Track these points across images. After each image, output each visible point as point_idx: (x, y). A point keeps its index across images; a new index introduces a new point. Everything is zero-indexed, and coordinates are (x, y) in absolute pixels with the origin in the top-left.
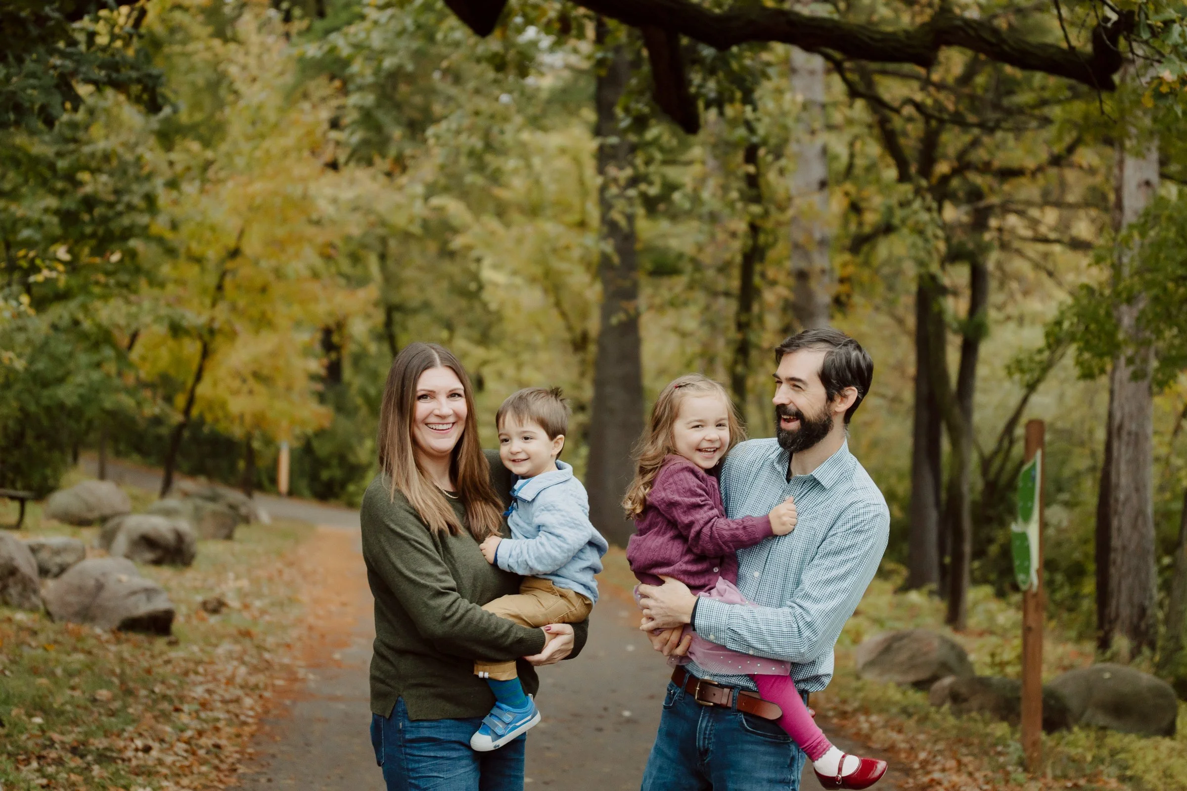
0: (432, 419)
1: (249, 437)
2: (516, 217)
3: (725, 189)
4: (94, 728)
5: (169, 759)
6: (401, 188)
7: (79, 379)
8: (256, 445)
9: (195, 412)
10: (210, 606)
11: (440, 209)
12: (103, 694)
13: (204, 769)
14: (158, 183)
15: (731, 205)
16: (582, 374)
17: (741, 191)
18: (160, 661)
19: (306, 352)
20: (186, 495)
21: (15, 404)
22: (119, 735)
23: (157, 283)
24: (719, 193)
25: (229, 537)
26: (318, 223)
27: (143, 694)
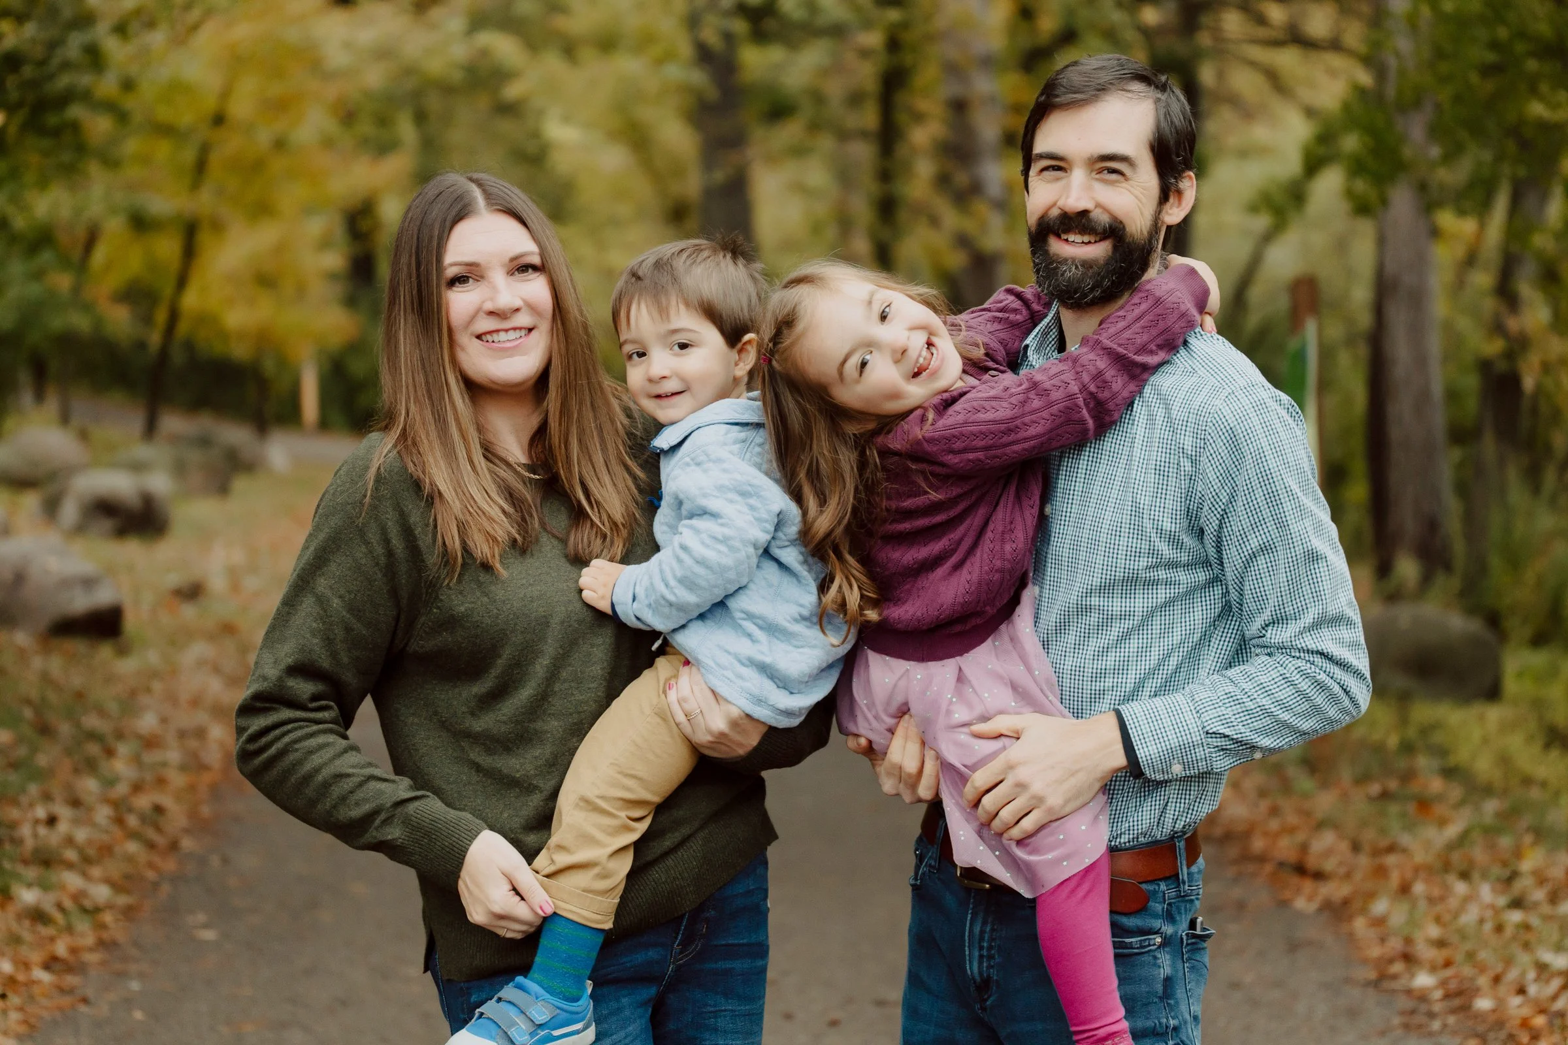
2: (587, 54)
5: (82, 835)
7: (14, 292)
8: (269, 366)
9: (183, 328)
10: (183, 593)
11: (484, 53)
13: (132, 847)
14: (101, 31)
18: (99, 679)
19: (324, 244)
20: (175, 439)
22: (14, 802)
23: (111, 163)
25: (224, 491)
26: (324, 76)
27: (65, 729)
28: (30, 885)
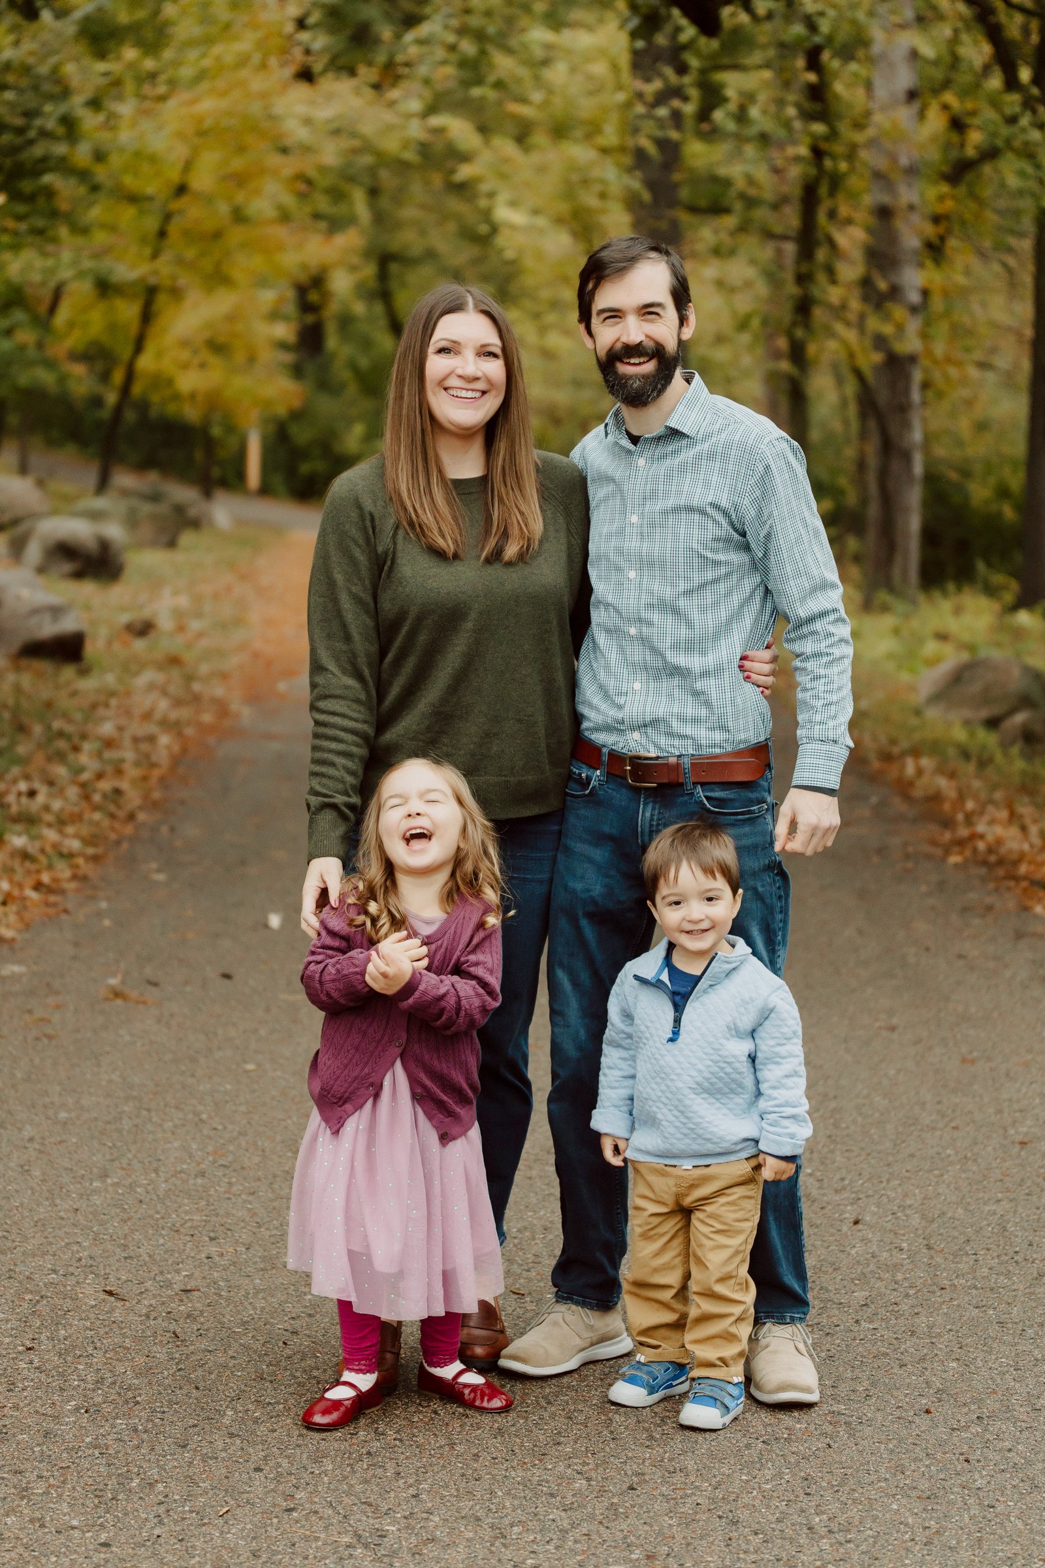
0: (450, 382)
1: (208, 422)
2: (541, 140)
3: (781, 103)
5: (57, 805)
6: (392, 104)
8: (216, 431)
9: (137, 389)
10: (134, 628)
11: (439, 131)
13: (97, 816)
14: (76, 103)
15: (787, 124)
17: (798, 106)
18: (65, 693)
19: (274, 315)
20: (125, 493)
23: (82, 230)
24: (772, 108)
25: (172, 544)
26: (284, 151)
27: (38, 729)
28: (19, 834)
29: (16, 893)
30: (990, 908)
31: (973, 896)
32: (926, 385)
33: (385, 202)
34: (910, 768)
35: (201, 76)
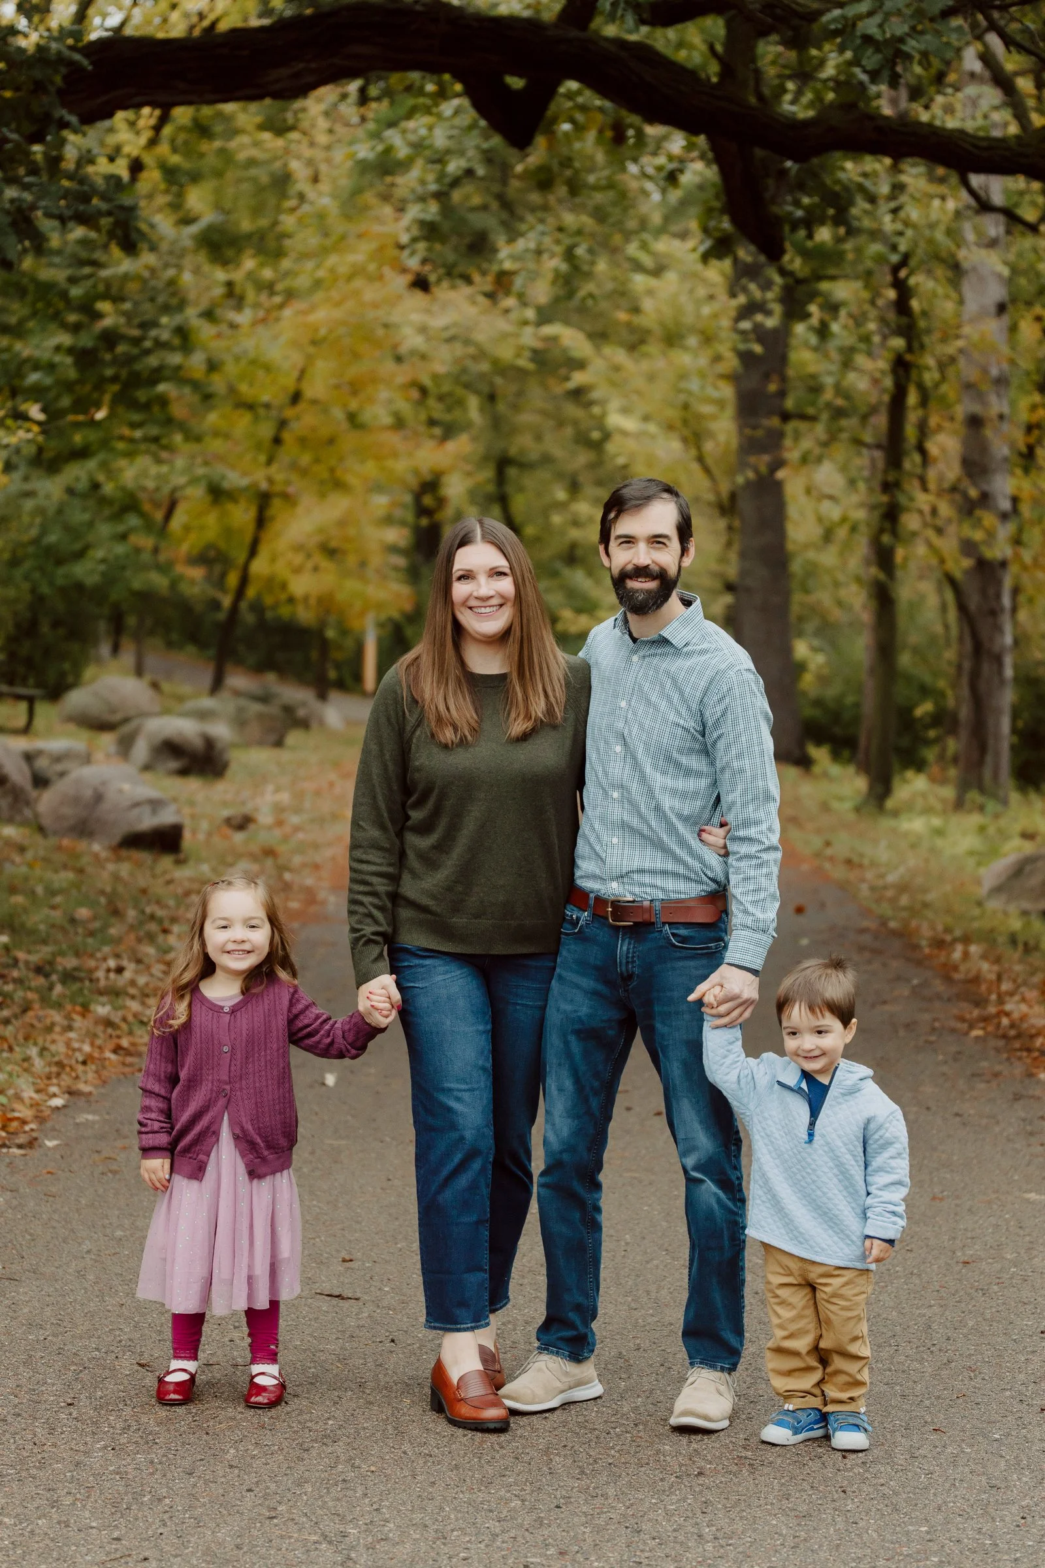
0: (473, 603)
1: (323, 625)
2: (654, 347)
3: (862, 318)
4: (64, 946)
5: (142, 980)
6: (505, 312)
7: (100, 554)
8: (330, 634)
9: (251, 592)
10: (234, 822)
11: (554, 339)
12: (83, 913)
14: (191, 314)
15: (867, 338)
16: (729, 544)
17: (880, 320)
18: (161, 881)
19: (388, 520)
20: (237, 693)
21: (26, 586)
22: (92, 956)
23: (194, 437)
24: (854, 323)
25: (279, 743)
27: (131, 914)
28: (103, 1005)
29: (96, 1055)
30: (996, 1075)
31: (985, 1064)
32: (1016, 591)
33: (501, 407)
34: (957, 954)
35: (318, 284)
